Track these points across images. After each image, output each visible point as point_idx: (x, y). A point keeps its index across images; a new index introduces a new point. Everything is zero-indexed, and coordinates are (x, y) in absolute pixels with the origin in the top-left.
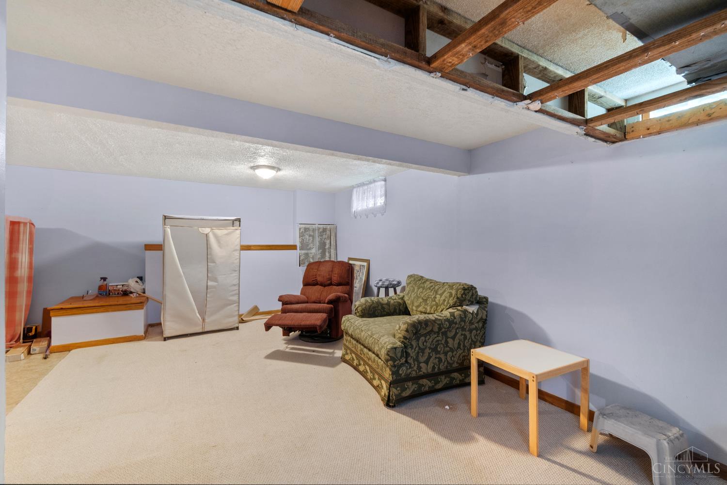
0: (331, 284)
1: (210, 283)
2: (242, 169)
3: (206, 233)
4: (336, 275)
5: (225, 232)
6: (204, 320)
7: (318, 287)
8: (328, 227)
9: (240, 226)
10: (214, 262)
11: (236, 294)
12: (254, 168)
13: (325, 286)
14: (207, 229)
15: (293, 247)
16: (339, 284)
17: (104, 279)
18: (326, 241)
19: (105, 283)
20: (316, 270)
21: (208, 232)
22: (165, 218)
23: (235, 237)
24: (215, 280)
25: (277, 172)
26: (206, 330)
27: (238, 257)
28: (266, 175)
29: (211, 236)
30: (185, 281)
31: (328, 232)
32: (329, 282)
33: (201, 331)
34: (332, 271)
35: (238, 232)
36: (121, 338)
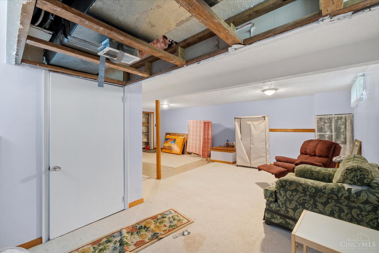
0: (315, 155)
1: (252, 146)
2: (258, 92)
3: (249, 123)
4: (318, 150)
5: (258, 123)
6: (250, 162)
7: (307, 156)
8: (344, 116)
9: (265, 120)
10: (253, 137)
11: (264, 153)
12: (264, 91)
13: (311, 156)
14: (250, 122)
15: (313, 131)
16: (320, 156)
17: (228, 141)
18: (341, 126)
19: (228, 142)
20: (306, 145)
21: (250, 123)
22: (235, 118)
23: (263, 125)
24: (253, 145)
25: (276, 91)
26: (252, 166)
27: (265, 135)
28: (269, 93)
29: (252, 125)
30: (242, 143)
31: (343, 120)
32: (314, 154)
33: (250, 166)
34: (316, 147)
35: (264, 122)
36: (227, 162)
